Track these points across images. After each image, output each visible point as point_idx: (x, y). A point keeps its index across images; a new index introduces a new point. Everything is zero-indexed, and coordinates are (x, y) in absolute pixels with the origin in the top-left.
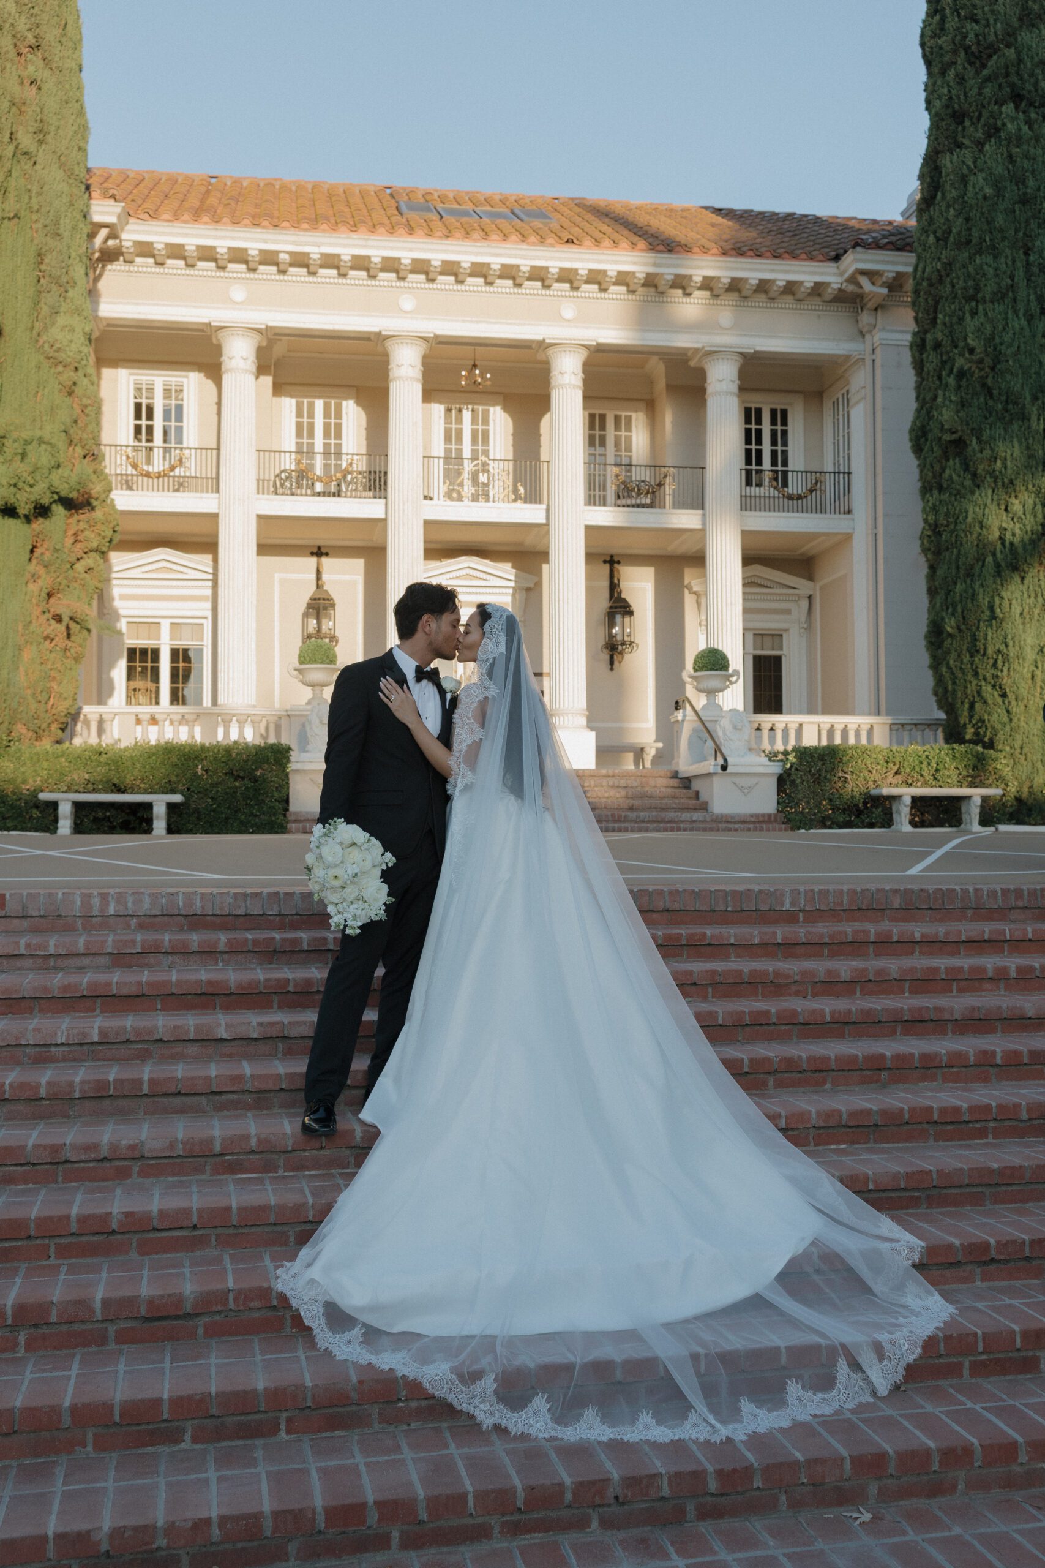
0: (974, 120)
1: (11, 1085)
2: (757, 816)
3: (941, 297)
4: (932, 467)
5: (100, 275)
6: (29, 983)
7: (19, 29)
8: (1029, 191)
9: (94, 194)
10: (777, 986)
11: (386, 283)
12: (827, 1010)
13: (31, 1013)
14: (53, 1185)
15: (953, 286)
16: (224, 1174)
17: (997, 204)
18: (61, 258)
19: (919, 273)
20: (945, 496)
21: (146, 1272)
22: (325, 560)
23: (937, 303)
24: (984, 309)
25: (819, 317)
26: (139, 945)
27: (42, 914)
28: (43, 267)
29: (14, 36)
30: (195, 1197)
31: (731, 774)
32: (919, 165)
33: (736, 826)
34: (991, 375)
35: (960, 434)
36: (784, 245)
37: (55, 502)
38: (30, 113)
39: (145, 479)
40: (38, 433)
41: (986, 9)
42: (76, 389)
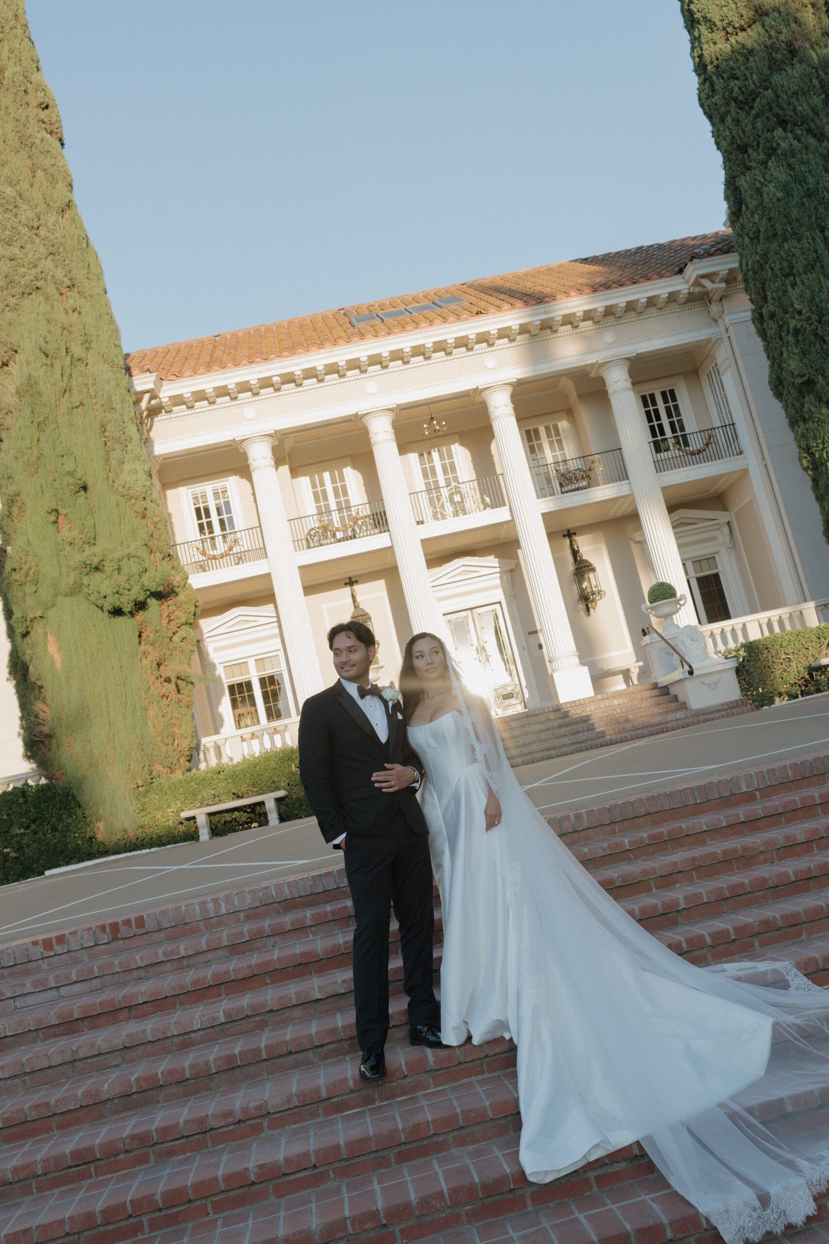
0: (755, 148)
1: (162, 1073)
2: (727, 704)
3: (766, 280)
4: (793, 405)
5: (151, 426)
6: (168, 984)
7: (58, 277)
8: (811, 186)
9: (134, 373)
10: (747, 859)
11: (353, 378)
12: (791, 872)
13: (174, 1007)
14: (205, 1151)
15: (773, 270)
16: (333, 1114)
17: (789, 202)
18: (118, 424)
19: (744, 267)
20: (810, 425)
21: (282, 1214)
22: (356, 587)
23: (763, 285)
24: (801, 280)
25: (679, 317)
26: (246, 934)
27: (173, 925)
28: (107, 434)
29: (55, 283)
30: (312, 1140)
31: (698, 676)
32: (723, 190)
33: (712, 716)
34: (819, 327)
35: (807, 376)
36: (639, 272)
37: (148, 596)
38: (77, 331)
39: (213, 561)
40: (127, 551)
41: (742, 68)
42: (147, 512)
